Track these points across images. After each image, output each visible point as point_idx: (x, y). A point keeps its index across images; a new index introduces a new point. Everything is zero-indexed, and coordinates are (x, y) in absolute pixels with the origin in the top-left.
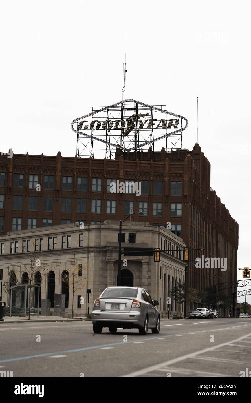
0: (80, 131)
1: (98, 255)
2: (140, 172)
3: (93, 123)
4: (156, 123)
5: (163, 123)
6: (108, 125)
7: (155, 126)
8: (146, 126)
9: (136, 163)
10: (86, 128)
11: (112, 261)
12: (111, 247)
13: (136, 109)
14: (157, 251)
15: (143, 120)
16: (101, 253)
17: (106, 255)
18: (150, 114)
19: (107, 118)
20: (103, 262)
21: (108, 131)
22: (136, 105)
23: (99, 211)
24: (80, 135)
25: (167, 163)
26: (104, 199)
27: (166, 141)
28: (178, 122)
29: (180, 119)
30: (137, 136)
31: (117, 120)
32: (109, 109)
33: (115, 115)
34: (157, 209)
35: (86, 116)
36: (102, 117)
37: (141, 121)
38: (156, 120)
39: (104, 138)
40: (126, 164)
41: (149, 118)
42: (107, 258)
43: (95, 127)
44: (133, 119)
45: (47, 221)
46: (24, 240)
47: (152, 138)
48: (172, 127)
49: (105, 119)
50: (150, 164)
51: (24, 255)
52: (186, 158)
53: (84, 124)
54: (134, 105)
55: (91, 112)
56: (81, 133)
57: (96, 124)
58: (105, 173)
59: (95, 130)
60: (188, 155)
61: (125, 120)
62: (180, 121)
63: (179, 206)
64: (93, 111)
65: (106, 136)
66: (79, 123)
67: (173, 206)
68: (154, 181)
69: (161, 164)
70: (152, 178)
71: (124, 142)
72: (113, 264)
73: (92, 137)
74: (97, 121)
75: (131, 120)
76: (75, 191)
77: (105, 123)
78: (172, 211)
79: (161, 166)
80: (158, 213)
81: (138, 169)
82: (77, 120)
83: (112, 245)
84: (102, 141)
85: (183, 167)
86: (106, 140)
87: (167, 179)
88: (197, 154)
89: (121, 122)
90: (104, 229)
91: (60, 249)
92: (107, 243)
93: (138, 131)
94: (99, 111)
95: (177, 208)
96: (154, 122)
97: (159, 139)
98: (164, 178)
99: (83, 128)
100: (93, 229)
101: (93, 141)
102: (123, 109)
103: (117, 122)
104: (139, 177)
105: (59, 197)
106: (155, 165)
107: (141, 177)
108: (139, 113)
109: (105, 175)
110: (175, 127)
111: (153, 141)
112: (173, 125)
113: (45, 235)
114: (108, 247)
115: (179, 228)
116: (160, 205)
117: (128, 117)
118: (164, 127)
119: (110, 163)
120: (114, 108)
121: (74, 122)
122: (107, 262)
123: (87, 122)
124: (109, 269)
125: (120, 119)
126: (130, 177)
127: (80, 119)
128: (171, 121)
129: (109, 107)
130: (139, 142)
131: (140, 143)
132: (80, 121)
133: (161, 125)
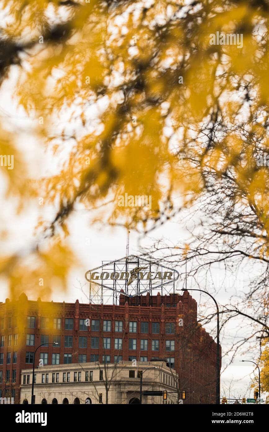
0: (92, 280)
1: (115, 387)
2: (141, 315)
3: (102, 274)
4: (154, 275)
5: (159, 275)
6: (115, 276)
7: (152, 277)
8: (145, 277)
9: (138, 308)
10: (97, 278)
11: (126, 392)
12: (124, 381)
13: (138, 263)
14: (165, 393)
15: (143, 272)
16: (117, 386)
17: (121, 387)
18: (149, 267)
19: (114, 270)
20: (118, 392)
21: (115, 280)
22: (137, 260)
23: (109, 347)
24: (92, 283)
25: (163, 308)
26: (113, 338)
27: (162, 289)
28: (171, 274)
29: (173, 272)
30: (139, 285)
31: (122, 271)
32: (116, 263)
33: (121, 268)
34: (155, 345)
35: (97, 268)
36: (110, 269)
37: (142, 273)
38: (154, 273)
39: (112, 286)
40: (130, 309)
41: (148, 270)
42: (121, 389)
43: (104, 277)
44: (136, 271)
45: (68, 356)
46: (54, 373)
47: (150, 287)
48: (167, 278)
49: (113, 271)
50: (149, 309)
51: (54, 385)
52: (178, 304)
53: (96, 275)
54: (135, 260)
55: (101, 265)
56: (93, 282)
57: (105, 274)
58: (113, 316)
59: (104, 280)
60: (180, 302)
61: (129, 272)
62: (173, 274)
63: (173, 343)
64: (103, 265)
65: (114, 285)
66: (91, 274)
67: (168, 343)
68: (153, 322)
69: (158, 309)
70: (151, 320)
71: (128, 290)
72: (126, 394)
73: (102, 285)
74: (106, 273)
75: (134, 272)
76: (90, 331)
77: (113, 274)
78: (167, 346)
79: (158, 310)
80: (156, 349)
81: (140, 313)
82: (90, 271)
83: (126, 380)
84: (110, 289)
85: (175, 311)
86: (114, 288)
87: (163, 321)
88: (186, 298)
89: (126, 273)
90: (119, 367)
91: (84, 382)
92: (122, 378)
93: (139, 281)
94: (107, 264)
95: (171, 345)
96: (152, 274)
97: (156, 287)
98: (160, 321)
99: (95, 278)
100: (111, 368)
101: (103, 289)
102: (127, 263)
103: (123, 273)
104: (141, 319)
105: (77, 336)
106: (153, 310)
107: (142, 319)
108: (140, 267)
109: (114, 318)
110: (170, 278)
111: (151, 289)
112: (168, 276)
113: (72, 370)
114: (123, 381)
115: (173, 361)
116: (157, 342)
117: (131, 270)
118: (160, 278)
119: (117, 308)
120: (120, 262)
121: (87, 273)
122: (121, 393)
123: (98, 273)
124: (123, 398)
125: (125, 271)
126: (133, 319)
127: (92, 270)
128: (166, 273)
129: (115, 261)
130: (139, 290)
131: (141, 291)
132: (92, 272)
133: (158, 276)
